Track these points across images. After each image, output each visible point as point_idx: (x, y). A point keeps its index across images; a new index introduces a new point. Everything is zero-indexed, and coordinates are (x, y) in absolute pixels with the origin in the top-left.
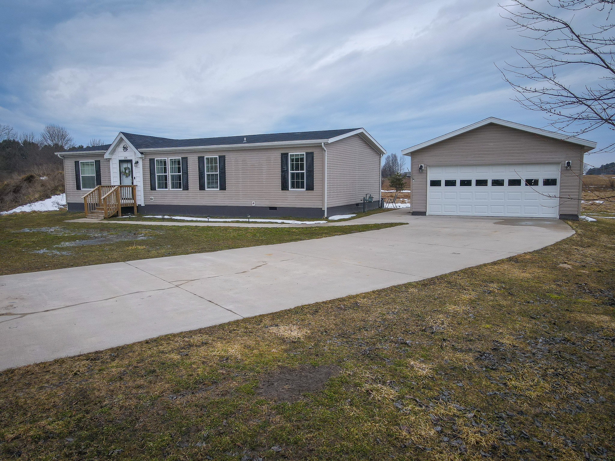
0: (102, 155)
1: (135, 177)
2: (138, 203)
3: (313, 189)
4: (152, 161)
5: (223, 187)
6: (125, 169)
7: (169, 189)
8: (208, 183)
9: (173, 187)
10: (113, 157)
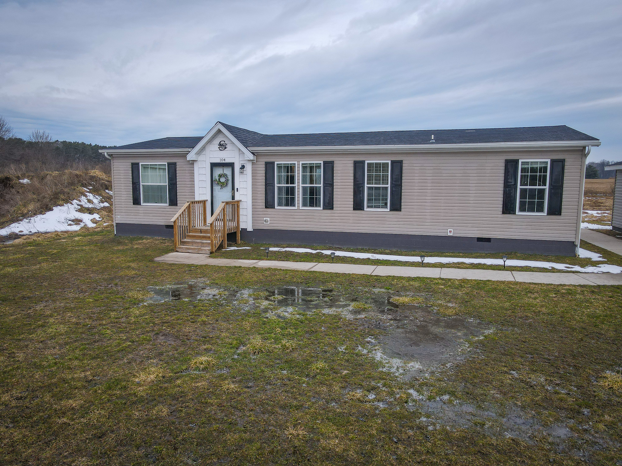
0: (184, 156)
1: (237, 189)
2: (242, 226)
3: (559, 213)
4: (269, 166)
5: (396, 207)
6: (220, 176)
7: (299, 206)
8: (369, 200)
9: (304, 205)
10: (201, 158)
